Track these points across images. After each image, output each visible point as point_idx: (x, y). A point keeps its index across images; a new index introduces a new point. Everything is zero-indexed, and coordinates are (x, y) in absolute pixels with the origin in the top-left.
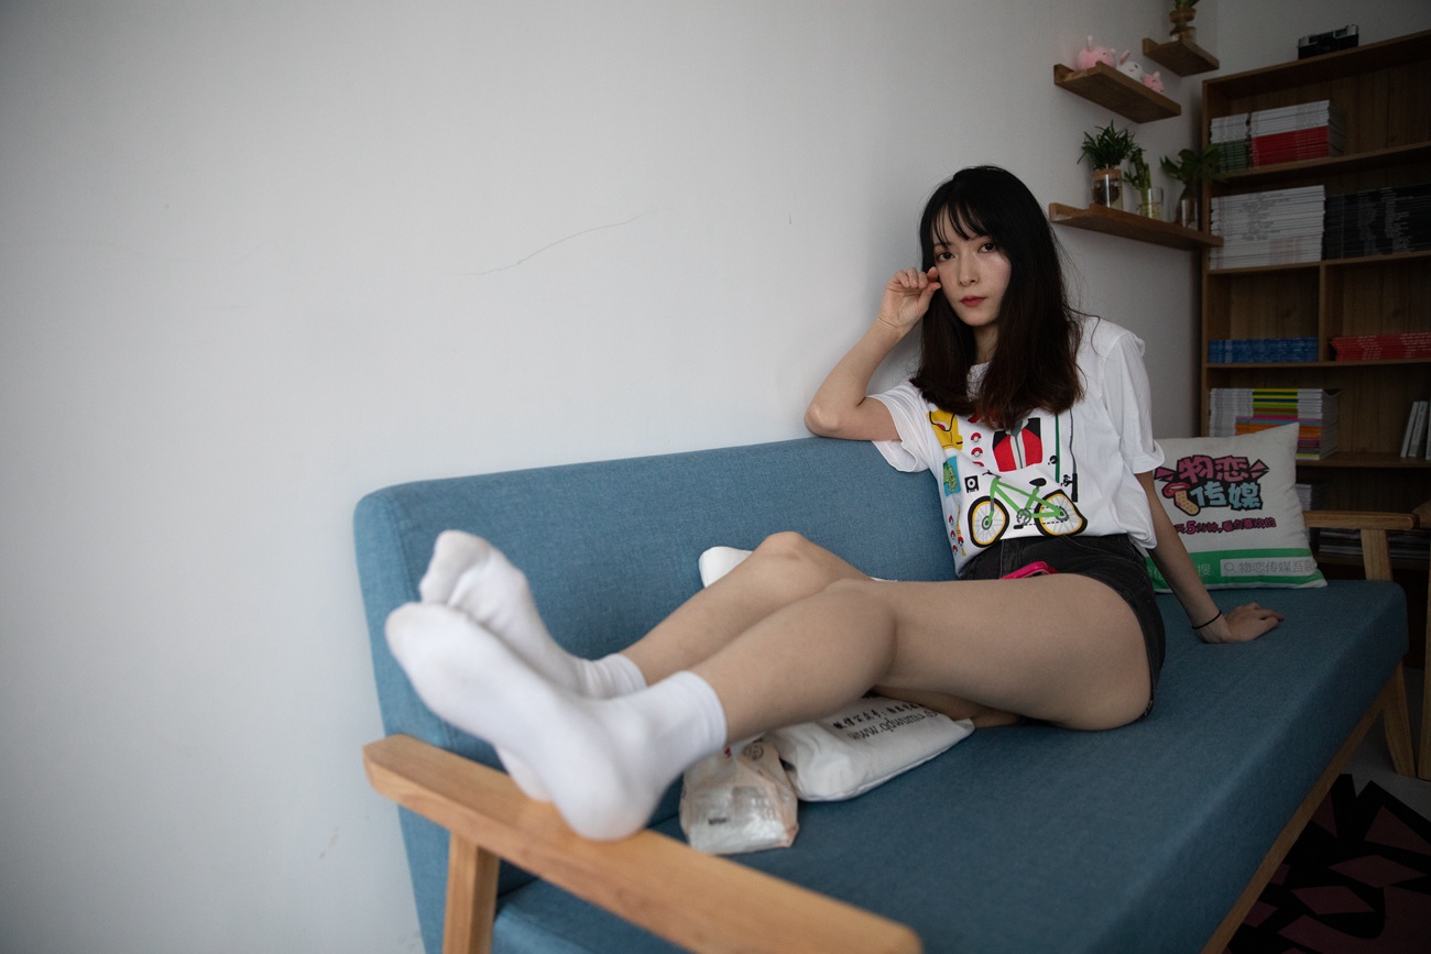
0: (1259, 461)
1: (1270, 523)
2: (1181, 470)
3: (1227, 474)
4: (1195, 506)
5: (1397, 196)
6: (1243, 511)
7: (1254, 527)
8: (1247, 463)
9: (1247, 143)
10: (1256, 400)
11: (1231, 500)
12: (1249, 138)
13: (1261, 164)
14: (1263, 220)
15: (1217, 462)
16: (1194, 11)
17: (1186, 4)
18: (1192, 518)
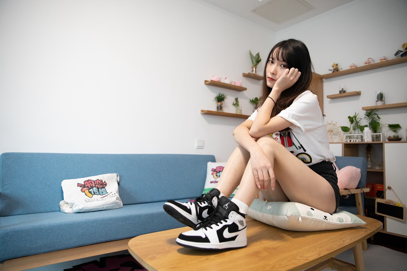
2: (216, 169)
4: (217, 177)
17: (255, 65)
18: (215, 180)
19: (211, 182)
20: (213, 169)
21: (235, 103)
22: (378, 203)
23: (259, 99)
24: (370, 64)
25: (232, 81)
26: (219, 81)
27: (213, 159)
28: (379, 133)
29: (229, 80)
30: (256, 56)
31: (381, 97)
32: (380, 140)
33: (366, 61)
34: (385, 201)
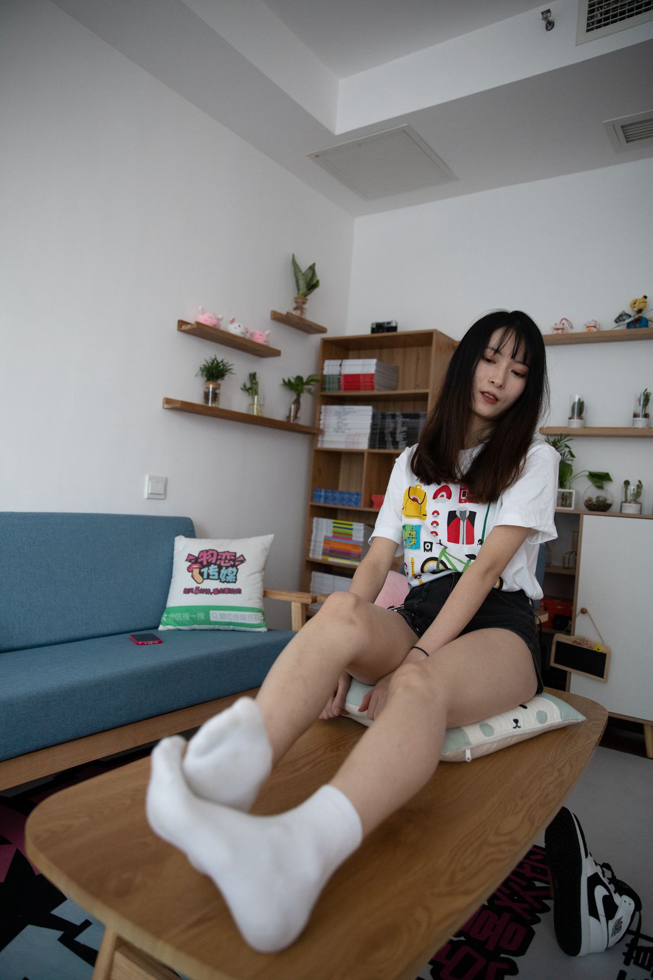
0: (242, 555)
1: (238, 591)
2: (200, 557)
3: (222, 561)
4: (202, 578)
5: (403, 418)
6: (226, 583)
7: (229, 593)
8: (235, 556)
9: (339, 377)
10: (334, 527)
11: (221, 577)
12: (340, 375)
13: (346, 389)
14: (344, 422)
15: (220, 554)
16: (307, 300)
17: (302, 294)
18: (198, 585)
19: (187, 591)
20: (189, 555)
21: (248, 385)
22: (559, 644)
23: (305, 380)
24: (564, 332)
25: (246, 329)
26: (215, 325)
27: (188, 528)
28: (570, 489)
29: (239, 326)
30: (306, 271)
31: (579, 409)
32: (570, 506)
33: (556, 324)
34: (573, 640)
